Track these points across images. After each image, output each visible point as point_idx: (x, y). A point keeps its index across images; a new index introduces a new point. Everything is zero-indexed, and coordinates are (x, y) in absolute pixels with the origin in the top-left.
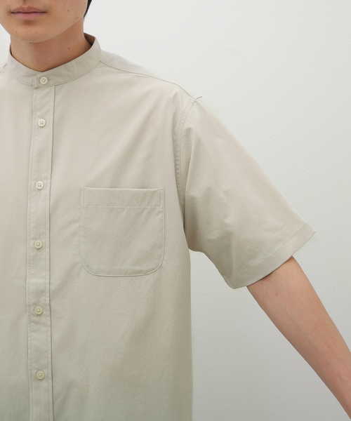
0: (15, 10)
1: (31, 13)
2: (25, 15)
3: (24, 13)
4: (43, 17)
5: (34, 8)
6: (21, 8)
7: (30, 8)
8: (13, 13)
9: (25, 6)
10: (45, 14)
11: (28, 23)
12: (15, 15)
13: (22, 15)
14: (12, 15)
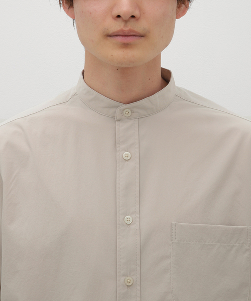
0: (114, 33)
1: (130, 36)
2: (124, 38)
3: (122, 36)
4: (142, 40)
5: (134, 31)
6: (122, 31)
7: (130, 31)
8: (110, 36)
9: (126, 29)
10: (142, 37)
11: (126, 46)
12: (111, 38)
13: (121, 38)
14: (109, 38)
